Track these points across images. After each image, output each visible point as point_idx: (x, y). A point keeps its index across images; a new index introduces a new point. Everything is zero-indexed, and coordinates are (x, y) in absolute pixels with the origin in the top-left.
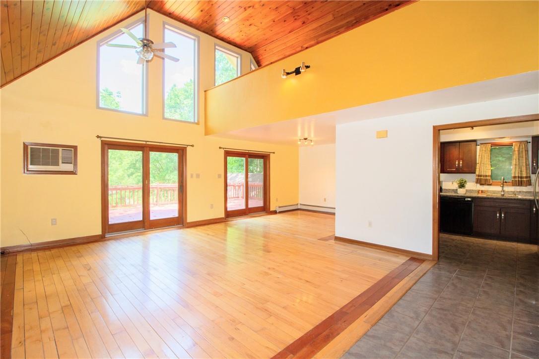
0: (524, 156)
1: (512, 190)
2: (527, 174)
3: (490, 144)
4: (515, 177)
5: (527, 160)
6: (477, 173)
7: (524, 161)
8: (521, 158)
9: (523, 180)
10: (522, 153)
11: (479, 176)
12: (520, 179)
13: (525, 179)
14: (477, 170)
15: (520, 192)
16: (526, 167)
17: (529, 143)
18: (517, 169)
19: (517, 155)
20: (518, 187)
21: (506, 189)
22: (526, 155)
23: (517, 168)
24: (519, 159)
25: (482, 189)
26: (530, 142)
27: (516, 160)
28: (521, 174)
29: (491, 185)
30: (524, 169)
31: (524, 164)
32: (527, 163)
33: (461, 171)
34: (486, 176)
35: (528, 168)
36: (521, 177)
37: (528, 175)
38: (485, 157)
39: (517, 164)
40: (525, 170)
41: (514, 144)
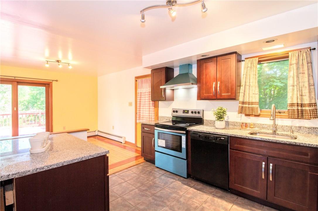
0: (306, 72)
1: (288, 125)
2: (310, 100)
3: (257, 58)
4: (292, 105)
5: (311, 78)
6: (241, 99)
7: (306, 79)
8: (300, 75)
9: (304, 108)
10: (303, 68)
11: (243, 103)
12: (300, 108)
13: (307, 108)
14: (241, 95)
15: (300, 127)
16: (310, 89)
17: (312, 51)
18: (295, 92)
19: (295, 71)
20: (297, 120)
21: (280, 122)
22: (308, 69)
23: (295, 90)
24: (298, 77)
25: (247, 122)
26: (315, 49)
27: (293, 78)
28: (302, 99)
29: (258, 116)
30: (306, 91)
31: (306, 84)
32: (311, 82)
33: (218, 96)
34: (252, 103)
35: (312, 90)
36: (302, 105)
37: (313, 102)
38: (252, 76)
39: (295, 83)
40: (307, 94)
41: (290, 54)
